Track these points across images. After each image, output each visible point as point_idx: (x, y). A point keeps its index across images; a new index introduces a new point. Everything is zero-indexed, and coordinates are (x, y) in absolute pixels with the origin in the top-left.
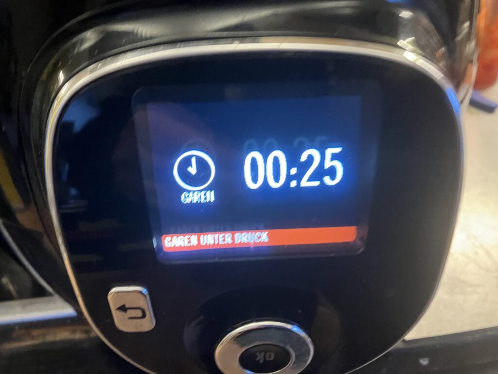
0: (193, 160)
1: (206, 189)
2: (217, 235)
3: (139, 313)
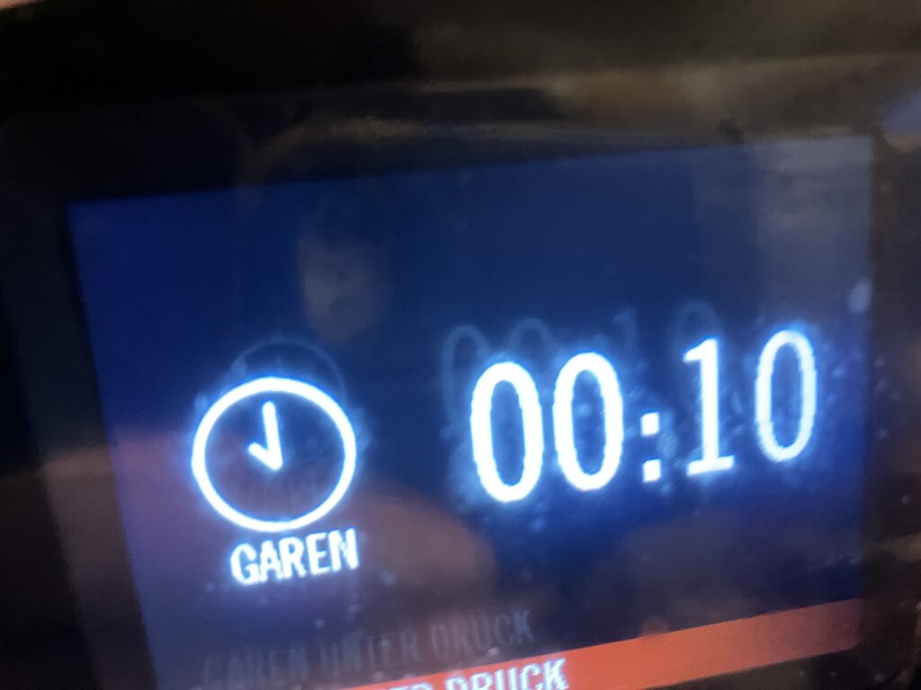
0: (269, 414)
1: (325, 525)
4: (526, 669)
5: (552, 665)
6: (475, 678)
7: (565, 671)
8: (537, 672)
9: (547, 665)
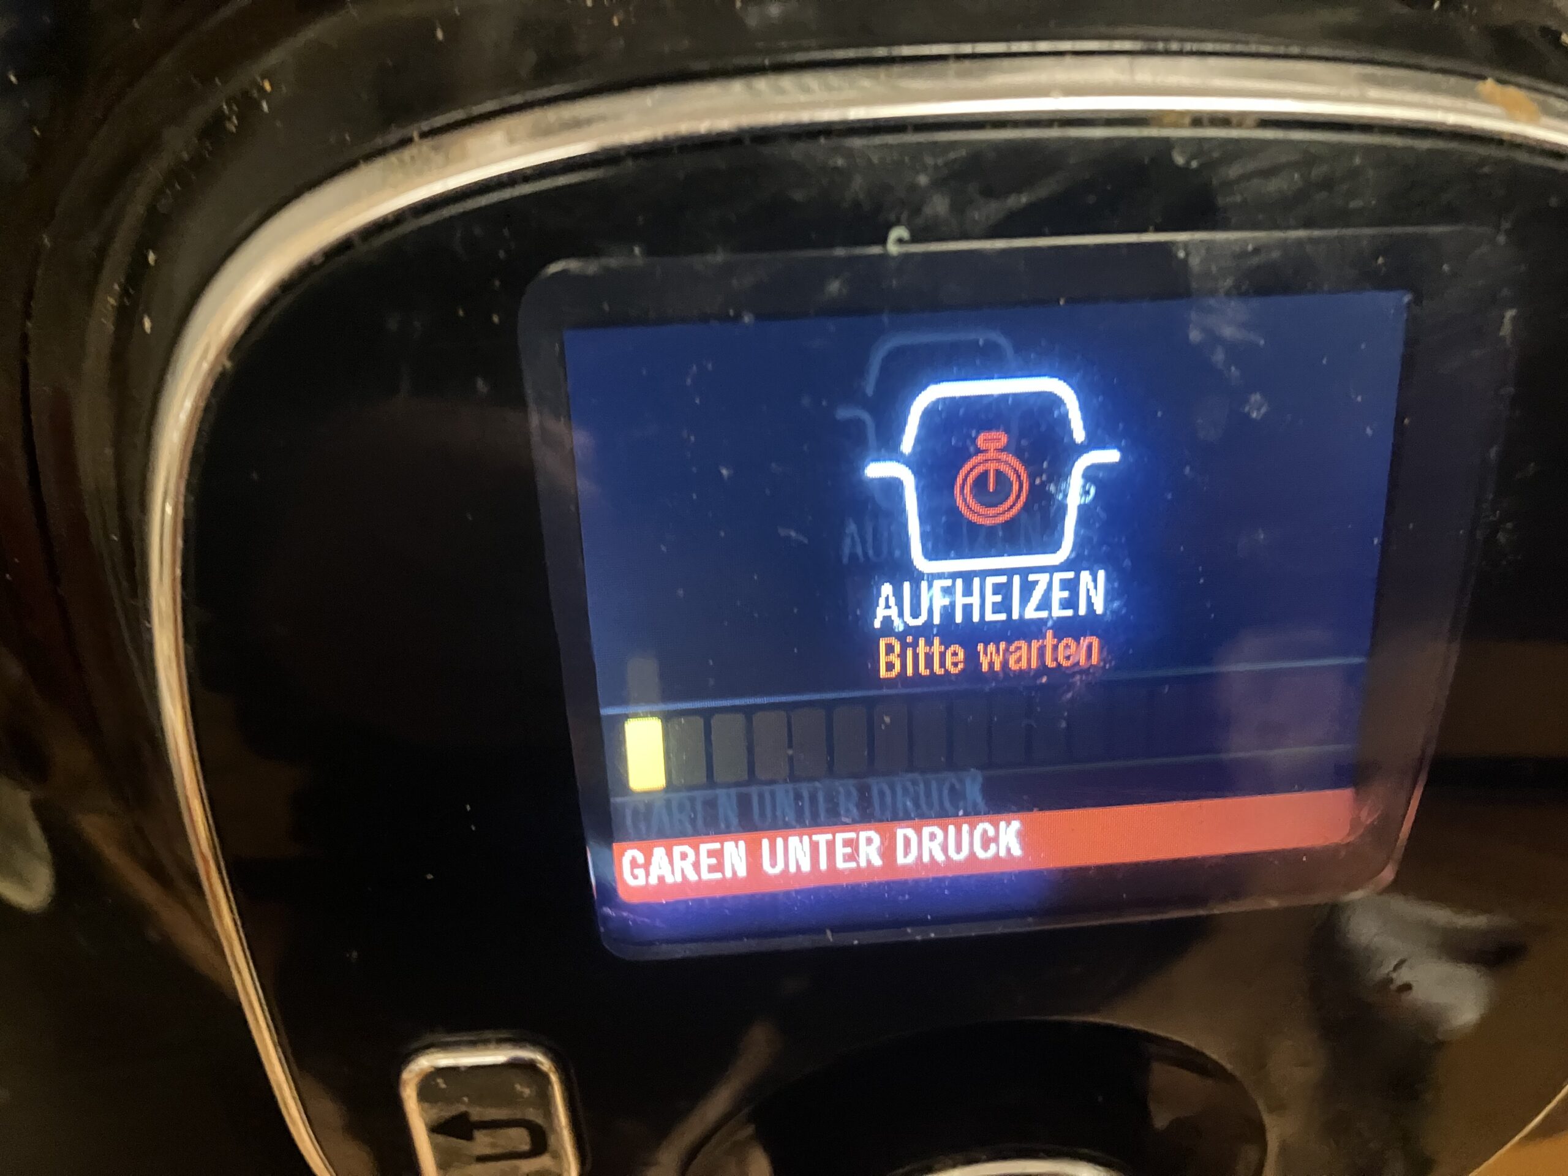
2: (822, 839)
3: (519, 1138)
4: (980, 828)
7: (1022, 836)
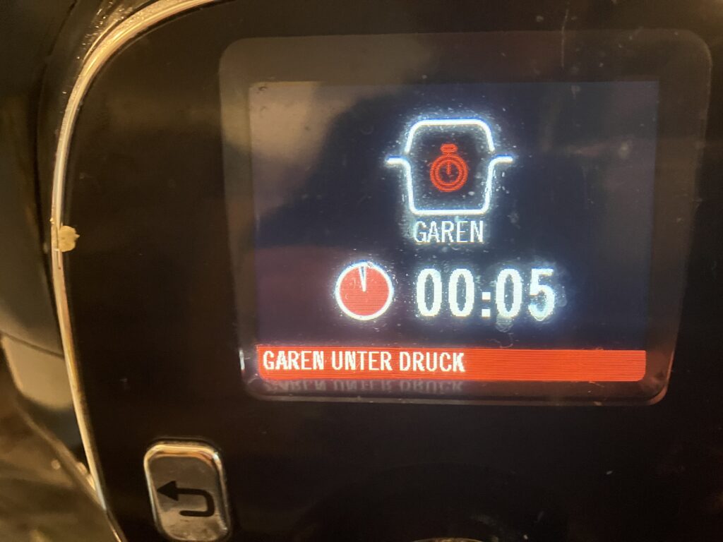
4: (443, 355)
5: (458, 355)
6: (415, 354)
7: (463, 359)
8: (449, 357)
9: (455, 354)
